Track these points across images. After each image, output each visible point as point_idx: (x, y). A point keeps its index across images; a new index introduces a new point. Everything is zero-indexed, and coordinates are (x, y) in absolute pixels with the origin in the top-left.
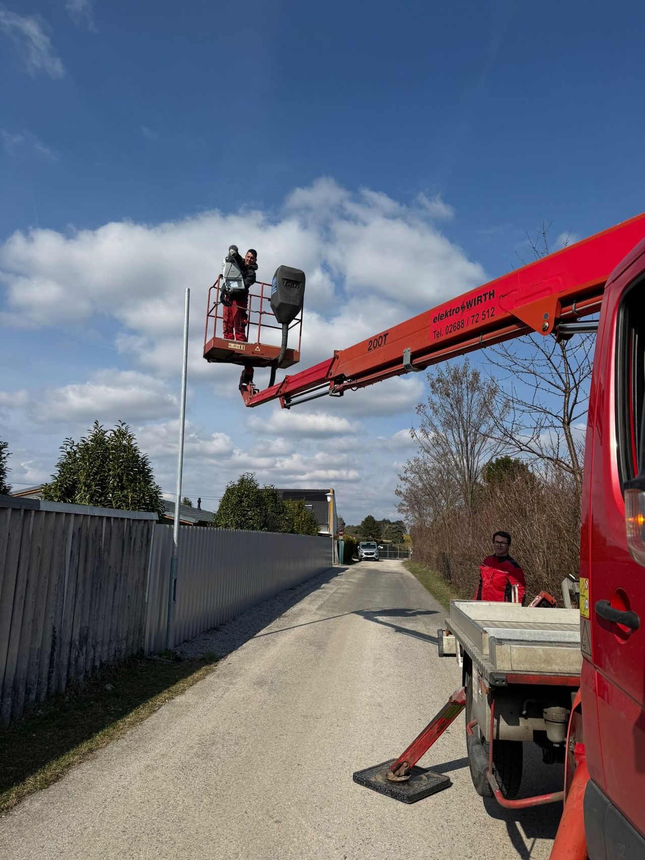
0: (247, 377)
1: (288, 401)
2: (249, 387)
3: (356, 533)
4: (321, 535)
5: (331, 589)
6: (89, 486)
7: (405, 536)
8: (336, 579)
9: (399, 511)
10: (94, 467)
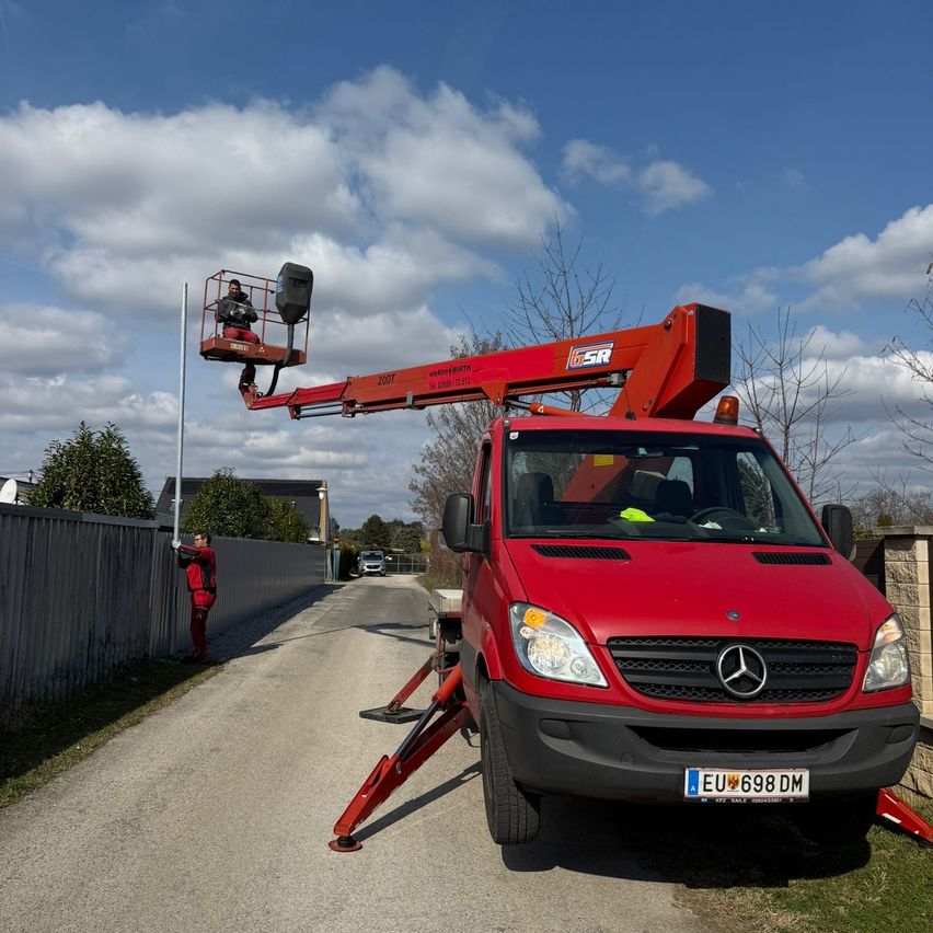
0: (248, 377)
1: (298, 413)
2: (250, 388)
3: (355, 539)
4: (312, 542)
5: (324, 606)
6: (81, 493)
7: (423, 544)
8: (330, 596)
9: (415, 510)
10: (83, 472)
